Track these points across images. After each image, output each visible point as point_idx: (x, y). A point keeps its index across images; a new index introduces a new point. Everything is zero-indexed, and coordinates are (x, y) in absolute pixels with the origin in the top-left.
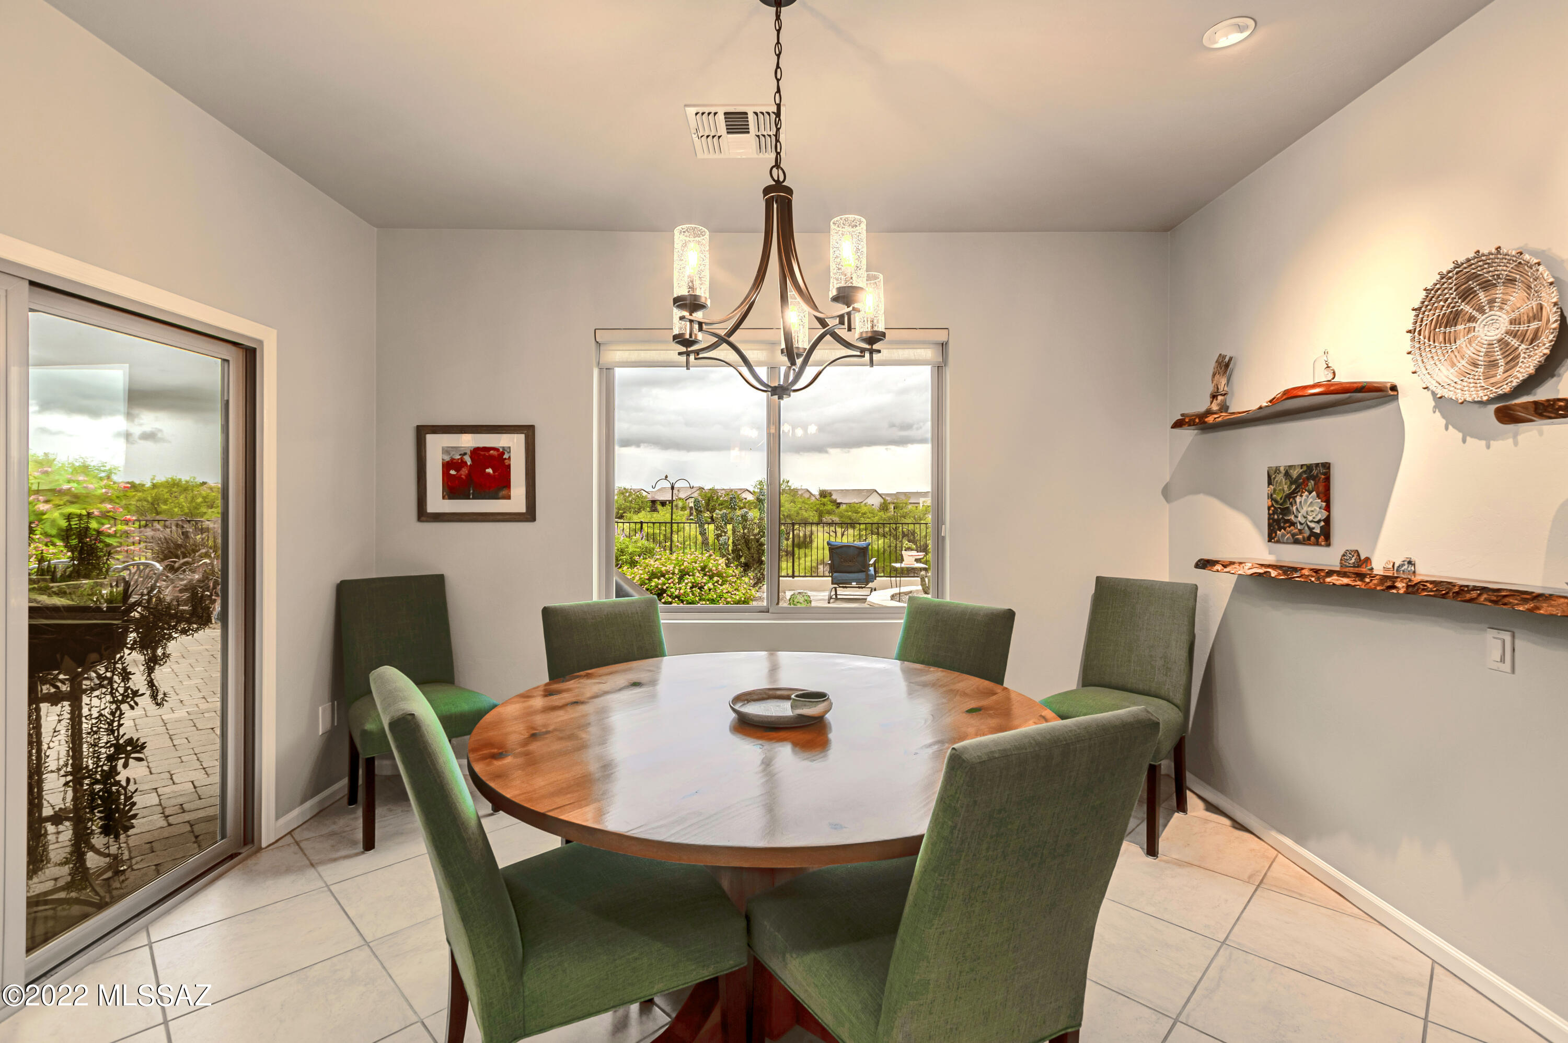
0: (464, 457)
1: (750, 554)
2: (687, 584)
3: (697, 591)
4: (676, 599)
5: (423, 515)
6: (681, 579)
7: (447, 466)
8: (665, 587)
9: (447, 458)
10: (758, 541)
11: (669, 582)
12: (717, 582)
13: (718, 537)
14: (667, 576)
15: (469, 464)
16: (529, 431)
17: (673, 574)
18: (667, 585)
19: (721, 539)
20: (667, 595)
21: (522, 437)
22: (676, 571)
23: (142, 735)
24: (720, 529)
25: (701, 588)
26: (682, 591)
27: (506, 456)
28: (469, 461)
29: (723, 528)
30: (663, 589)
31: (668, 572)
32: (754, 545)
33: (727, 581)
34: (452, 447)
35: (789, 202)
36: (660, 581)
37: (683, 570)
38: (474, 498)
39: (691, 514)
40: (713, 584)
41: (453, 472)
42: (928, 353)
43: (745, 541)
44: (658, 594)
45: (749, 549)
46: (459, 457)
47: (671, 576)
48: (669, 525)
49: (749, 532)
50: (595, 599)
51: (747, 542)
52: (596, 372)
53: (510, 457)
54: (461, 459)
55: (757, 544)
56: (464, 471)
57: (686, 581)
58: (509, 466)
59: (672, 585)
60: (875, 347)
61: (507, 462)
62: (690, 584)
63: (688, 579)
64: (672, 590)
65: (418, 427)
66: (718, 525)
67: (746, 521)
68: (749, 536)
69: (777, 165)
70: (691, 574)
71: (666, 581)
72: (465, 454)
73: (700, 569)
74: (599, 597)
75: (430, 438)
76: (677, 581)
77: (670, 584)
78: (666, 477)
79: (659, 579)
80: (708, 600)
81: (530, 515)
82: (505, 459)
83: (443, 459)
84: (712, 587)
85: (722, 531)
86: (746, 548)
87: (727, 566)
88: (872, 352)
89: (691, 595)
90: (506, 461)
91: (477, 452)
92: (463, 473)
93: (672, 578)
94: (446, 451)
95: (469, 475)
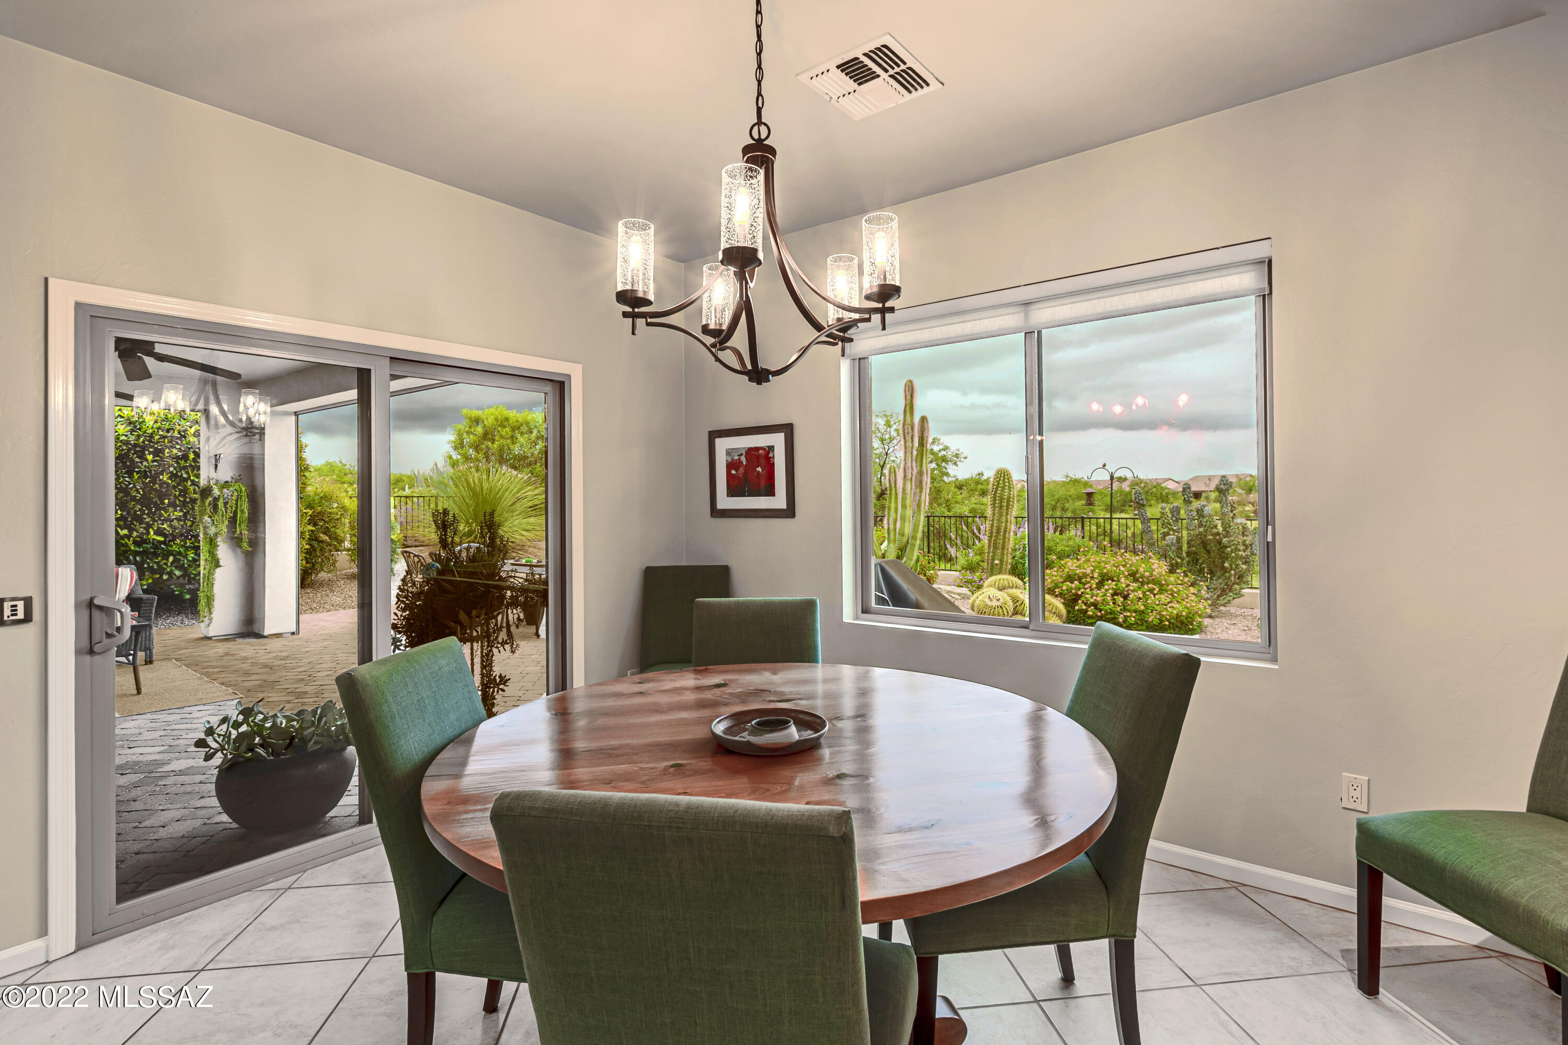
0: (741, 457)
1: (1210, 558)
2: (1106, 590)
3: (1120, 599)
4: (1093, 608)
6: (1100, 585)
7: (730, 467)
8: (1079, 593)
9: (730, 460)
10: (1220, 542)
11: (1086, 587)
12: (1151, 591)
13: (1165, 536)
14: (1084, 580)
15: (744, 463)
16: (788, 429)
17: (1092, 578)
18: (1082, 590)
19: (1167, 538)
20: (1083, 602)
21: (783, 436)
22: (1096, 575)
23: (507, 673)
24: (1167, 527)
25: (1126, 597)
26: (1099, 599)
27: (771, 454)
28: (743, 459)
29: (1171, 525)
30: (1077, 594)
31: (1085, 576)
32: (1213, 547)
33: (1166, 591)
34: (733, 449)
36: (1073, 585)
37: (1106, 574)
38: (748, 496)
40: (1144, 593)
41: (733, 472)
43: (1202, 543)
44: (1073, 599)
45: (1208, 552)
46: (738, 458)
47: (1089, 580)
49: (1206, 531)
51: (1204, 544)
53: (774, 456)
54: (739, 459)
56: (741, 470)
57: (1106, 587)
58: (774, 463)
59: (1088, 590)
61: (772, 461)
62: (1111, 591)
63: (1110, 585)
64: (1087, 596)
65: (709, 432)
66: (1164, 521)
68: (1205, 536)
69: (760, 122)
70: (1115, 579)
71: (1081, 586)
72: (742, 454)
73: (1126, 573)
75: (718, 442)
76: (1094, 586)
77: (1086, 589)
78: (1104, 465)
79: (1072, 583)
80: (1135, 612)
81: (790, 510)
82: (771, 457)
83: (727, 461)
84: (1141, 596)
85: (1170, 529)
86: (1203, 551)
87: (1172, 571)
89: (1111, 603)
90: (771, 459)
91: (752, 452)
92: (741, 472)
93: (1089, 583)
94: (728, 453)
95: (745, 474)
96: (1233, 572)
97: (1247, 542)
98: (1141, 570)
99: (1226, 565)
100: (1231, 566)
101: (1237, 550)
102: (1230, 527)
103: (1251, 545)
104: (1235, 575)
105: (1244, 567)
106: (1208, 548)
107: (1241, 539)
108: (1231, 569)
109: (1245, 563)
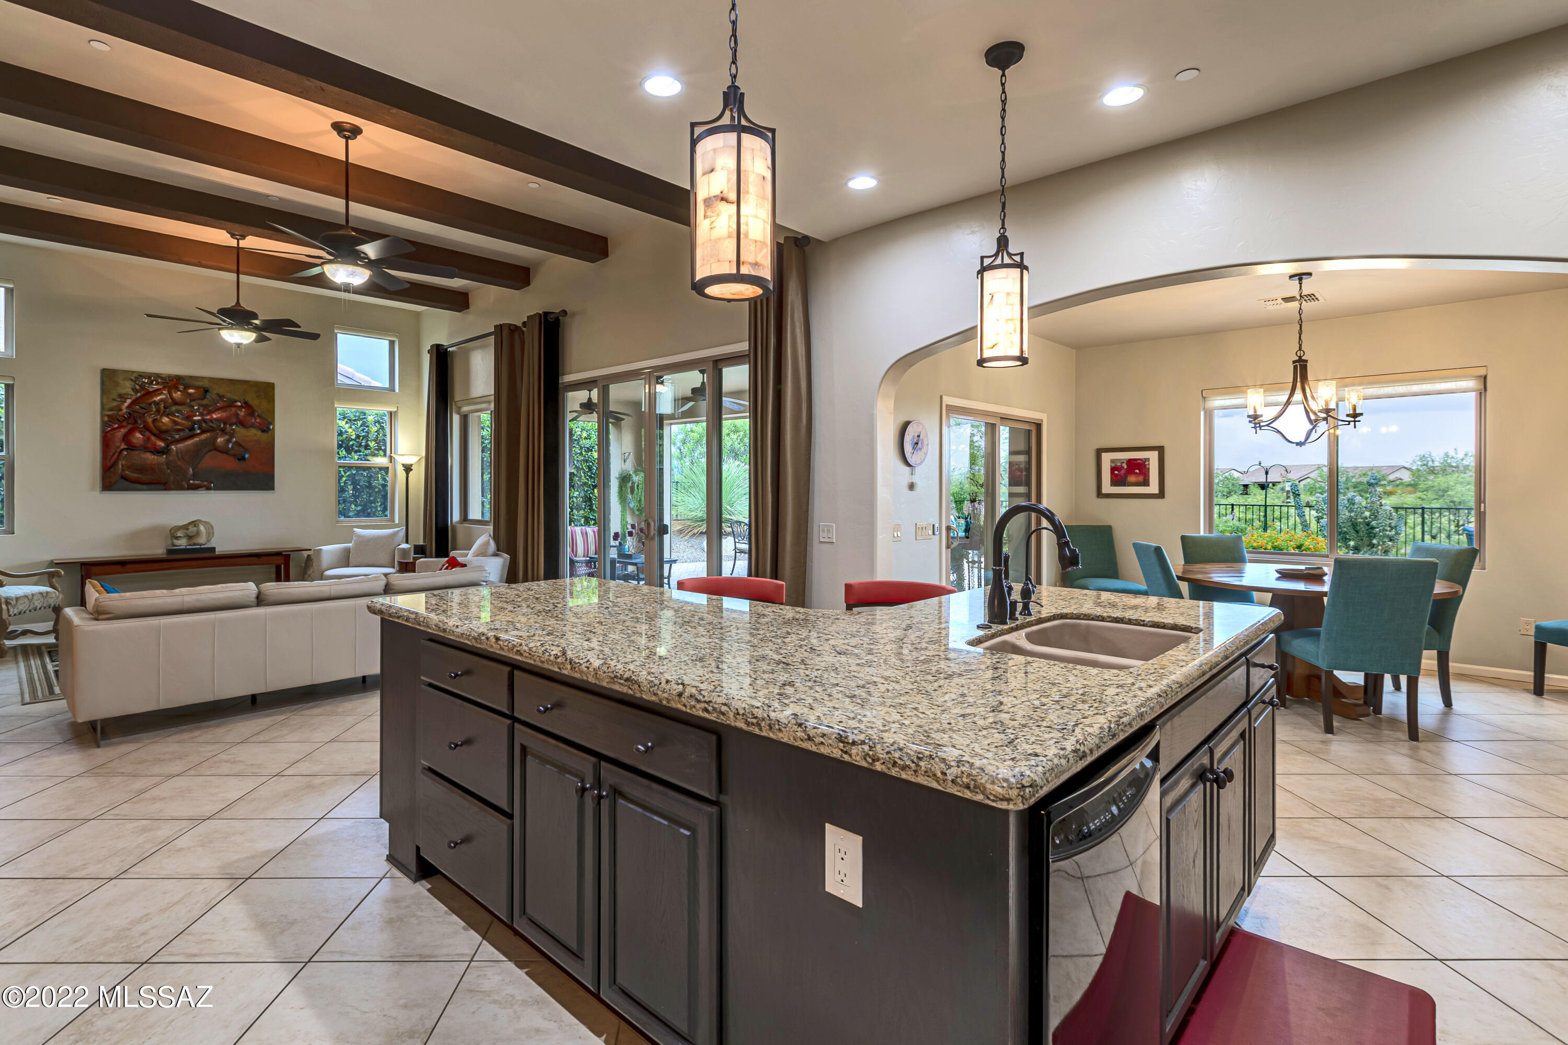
0: (1122, 464)
5: (1100, 494)
7: (1113, 469)
9: (1113, 465)
10: (1368, 524)
15: (1125, 468)
16: (1161, 450)
19: (1322, 521)
21: (1156, 453)
27: (1147, 463)
28: (1125, 466)
32: (1363, 528)
34: (1115, 459)
35: (1306, 366)
38: (1129, 487)
39: (1288, 497)
41: (1116, 472)
42: (1471, 384)
43: (1353, 524)
45: (1357, 532)
46: (1120, 464)
48: (1263, 509)
49: (1356, 515)
50: (1202, 533)
52: (1202, 414)
53: (1149, 463)
55: (1367, 527)
56: (1123, 472)
58: (1149, 469)
60: (1357, 419)
61: (1147, 466)
65: (1096, 449)
67: (1354, 504)
68: (1356, 519)
69: (1300, 349)
72: (1123, 462)
74: (1205, 533)
75: (1104, 455)
78: (1260, 463)
81: (1161, 494)
83: (1110, 465)
85: (1323, 514)
86: (1352, 531)
88: (1355, 421)
91: (1130, 462)
94: (1112, 461)
95: (1125, 473)
96: (1380, 547)
97: (1393, 525)
98: (1307, 543)
99: (1375, 541)
100: (1379, 542)
101: (1384, 530)
102: (1378, 512)
103: (1396, 527)
104: (1381, 550)
105: (1390, 543)
106: (1358, 528)
107: (1388, 522)
108: (1379, 545)
109: (1391, 540)
